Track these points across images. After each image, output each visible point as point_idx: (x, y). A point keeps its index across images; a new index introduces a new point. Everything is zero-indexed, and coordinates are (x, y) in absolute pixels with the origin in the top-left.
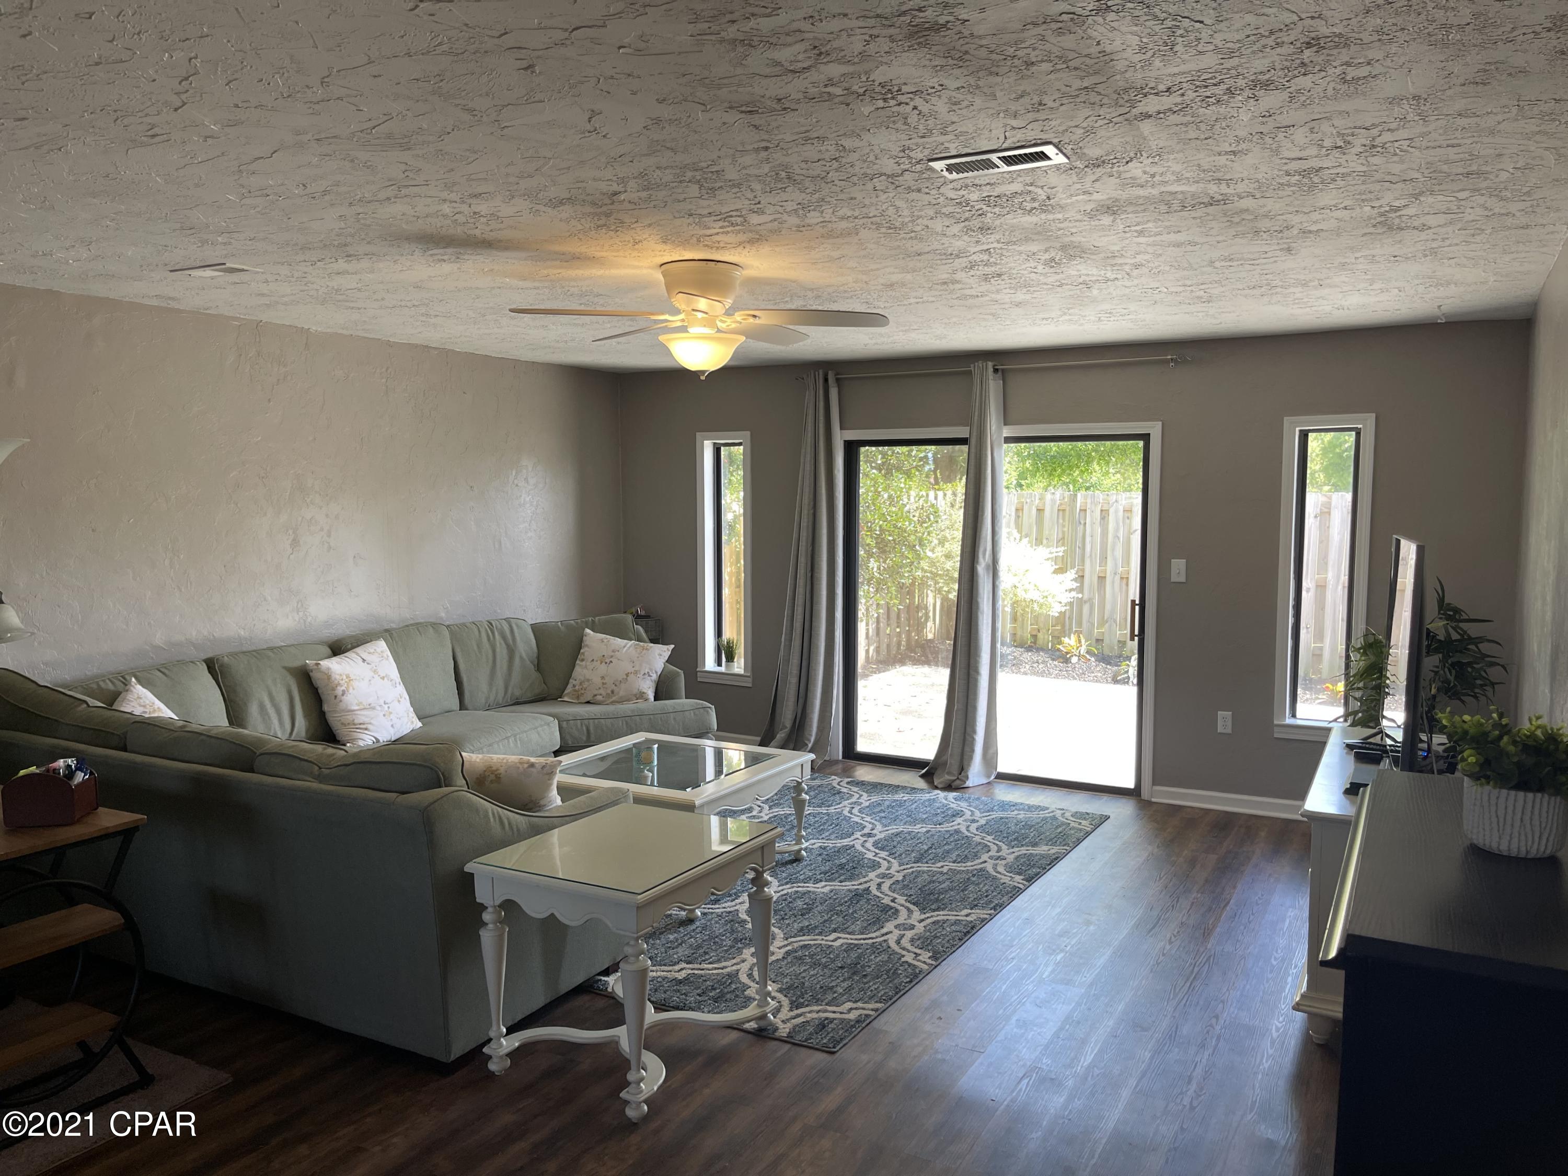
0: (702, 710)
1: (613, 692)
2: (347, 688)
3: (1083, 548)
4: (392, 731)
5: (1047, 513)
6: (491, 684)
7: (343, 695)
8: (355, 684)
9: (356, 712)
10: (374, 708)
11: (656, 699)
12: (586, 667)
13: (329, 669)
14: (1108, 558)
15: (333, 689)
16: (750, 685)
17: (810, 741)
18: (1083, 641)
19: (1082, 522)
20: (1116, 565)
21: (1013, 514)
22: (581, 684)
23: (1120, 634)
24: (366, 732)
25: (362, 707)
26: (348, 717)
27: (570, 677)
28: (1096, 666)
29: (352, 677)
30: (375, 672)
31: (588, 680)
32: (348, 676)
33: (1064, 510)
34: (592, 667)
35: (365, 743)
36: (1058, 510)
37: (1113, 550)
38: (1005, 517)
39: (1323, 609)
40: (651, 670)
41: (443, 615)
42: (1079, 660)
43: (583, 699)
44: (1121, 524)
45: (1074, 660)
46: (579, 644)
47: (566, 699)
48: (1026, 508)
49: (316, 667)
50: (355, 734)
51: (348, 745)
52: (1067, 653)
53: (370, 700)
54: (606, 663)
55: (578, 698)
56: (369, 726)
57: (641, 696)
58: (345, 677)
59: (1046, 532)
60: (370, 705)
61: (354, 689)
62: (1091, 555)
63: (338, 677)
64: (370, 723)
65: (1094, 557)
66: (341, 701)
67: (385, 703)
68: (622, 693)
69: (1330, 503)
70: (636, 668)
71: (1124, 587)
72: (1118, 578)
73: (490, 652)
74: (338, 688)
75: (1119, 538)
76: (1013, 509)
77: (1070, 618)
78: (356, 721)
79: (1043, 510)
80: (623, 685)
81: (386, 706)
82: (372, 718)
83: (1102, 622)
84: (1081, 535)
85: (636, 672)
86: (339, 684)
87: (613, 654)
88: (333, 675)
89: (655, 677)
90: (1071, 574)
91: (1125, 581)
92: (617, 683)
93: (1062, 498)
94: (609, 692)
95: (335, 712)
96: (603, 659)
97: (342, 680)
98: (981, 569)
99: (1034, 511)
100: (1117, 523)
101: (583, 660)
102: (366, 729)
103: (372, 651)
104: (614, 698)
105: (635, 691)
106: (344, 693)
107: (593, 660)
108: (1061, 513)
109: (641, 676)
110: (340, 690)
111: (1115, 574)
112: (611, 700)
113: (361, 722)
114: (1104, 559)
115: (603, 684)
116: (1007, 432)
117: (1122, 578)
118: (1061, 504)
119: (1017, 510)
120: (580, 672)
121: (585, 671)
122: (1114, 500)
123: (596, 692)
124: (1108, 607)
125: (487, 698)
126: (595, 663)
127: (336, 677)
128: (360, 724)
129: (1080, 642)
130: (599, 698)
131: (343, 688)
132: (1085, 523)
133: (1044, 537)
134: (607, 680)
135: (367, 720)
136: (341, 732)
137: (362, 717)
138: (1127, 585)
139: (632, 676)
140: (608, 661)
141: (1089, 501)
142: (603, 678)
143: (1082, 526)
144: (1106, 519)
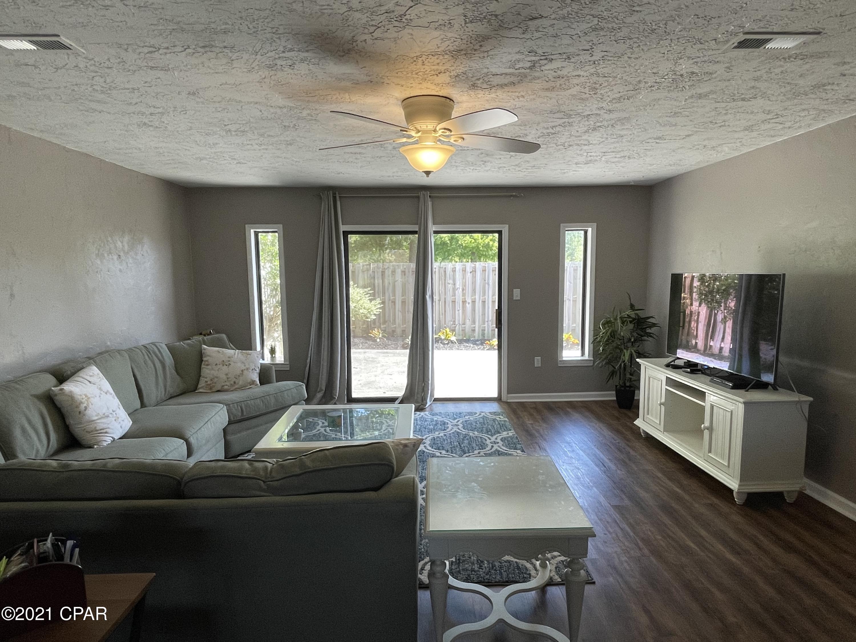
0: (299, 387)
1: (235, 382)
2: (88, 405)
4: (121, 430)
6: (157, 388)
7: (85, 410)
8: (92, 400)
9: (98, 421)
10: (108, 416)
11: (262, 383)
12: (212, 369)
13: (71, 392)
15: (77, 407)
16: (288, 369)
17: (336, 396)
20: (390, 296)
22: (211, 380)
24: (106, 435)
25: (99, 417)
26: (91, 426)
27: (200, 376)
29: (89, 396)
30: (100, 389)
31: (217, 377)
32: (86, 396)
34: (217, 369)
35: (107, 443)
37: (388, 289)
39: (475, 311)
40: (255, 366)
41: (109, 343)
42: (380, 340)
43: (214, 390)
46: (201, 355)
47: (201, 390)
49: (60, 392)
50: (100, 437)
51: (95, 447)
52: (375, 337)
53: (104, 411)
54: (226, 365)
55: (211, 389)
56: (108, 430)
57: (253, 382)
58: (84, 397)
60: (104, 414)
61: (92, 404)
63: (79, 397)
64: (109, 428)
66: (84, 415)
67: (113, 411)
68: (240, 383)
69: (475, 267)
70: (247, 366)
71: (393, 306)
73: (152, 365)
74: (81, 405)
77: (377, 321)
78: (98, 428)
80: (241, 378)
81: (114, 413)
82: (108, 424)
85: (247, 369)
86: (82, 403)
87: (229, 359)
88: (75, 396)
89: (258, 371)
90: (378, 301)
92: (237, 377)
94: (232, 383)
95: (81, 423)
96: (223, 363)
97: (83, 399)
98: (428, 297)
101: (208, 365)
102: (106, 433)
103: (91, 374)
104: (236, 386)
105: (249, 380)
106: (86, 408)
107: (216, 364)
109: (250, 371)
110: (82, 407)
111: (389, 300)
112: (234, 388)
113: (101, 428)
115: (228, 378)
116: (435, 228)
120: (206, 371)
121: (213, 372)
123: (223, 384)
125: (157, 397)
126: (219, 366)
127: (78, 397)
128: (101, 430)
130: (226, 387)
131: (85, 405)
134: (229, 376)
135: (105, 426)
136: (86, 438)
137: (101, 424)
138: (395, 304)
139: (245, 372)
140: (227, 364)
142: (227, 374)
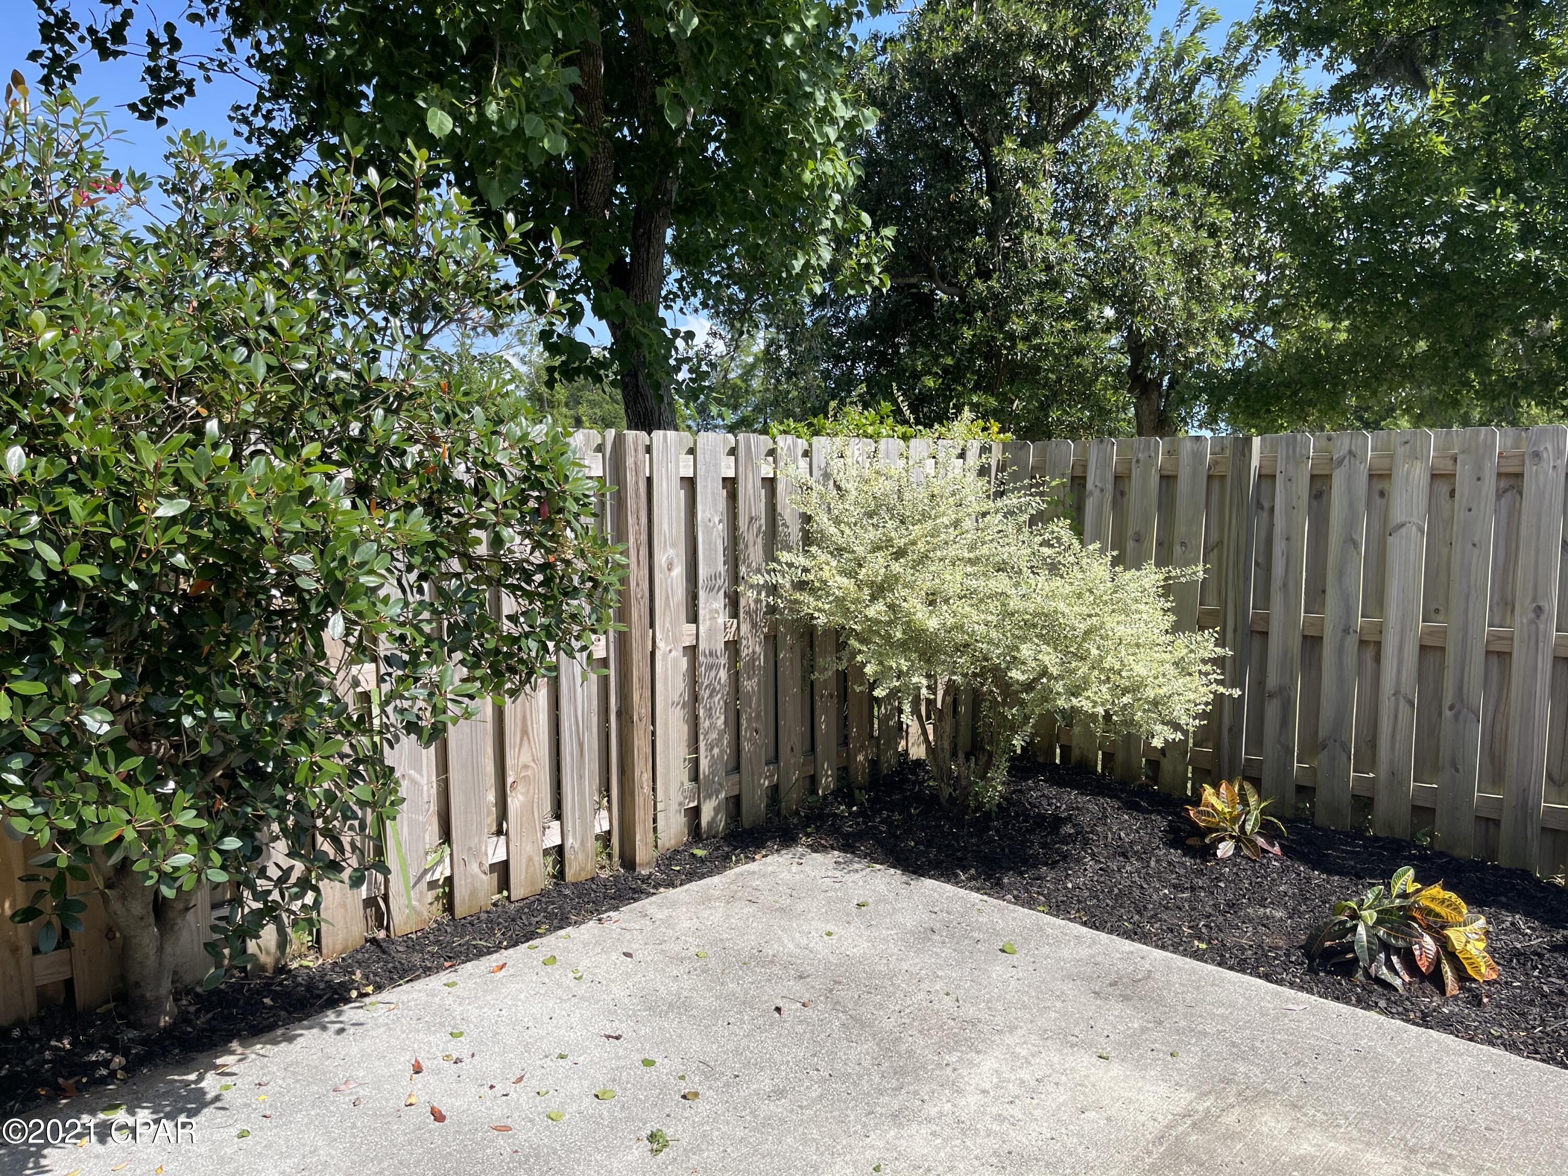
3: (1266, 568)
5: (1183, 485)
14: (1330, 592)
18: (1253, 800)
19: (1266, 505)
20: (1348, 611)
21: (1110, 487)
23: (1355, 778)
28: (1284, 871)
33: (1223, 477)
36: (1210, 477)
38: (1091, 494)
42: (1238, 848)
44: (1362, 506)
45: (1225, 849)
48: (1136, 472)
52: (1210, 830)
59: (1181, 529)
62: (1285, 585)
65: (1291, 584)
71: (1369, 664)
72: (1352, 643)
75: (1356, 545)
76: (1110, 478)
77: (1235, 732)
79: (1175, 477)
83: (1312, 746)
84: (1263, 534)
91: (1370, 652)
93: (1218, 449)
99: (1154, 480)
100: (1351, 505)
108: (1216, 485)
111: (1346, 631)
114: (1317, 594)
117: (1362, 643)
118: (1214, 463)
119: (1117, 478)
122: (1344, 451)
124: (1327, 711)
129: (1244, 802)
132: (1272, 509)
133: (1177, 540)
138: (1378, 659)
141: (1282, 453)
143: (1265, 514)
144: (1325, 497)
